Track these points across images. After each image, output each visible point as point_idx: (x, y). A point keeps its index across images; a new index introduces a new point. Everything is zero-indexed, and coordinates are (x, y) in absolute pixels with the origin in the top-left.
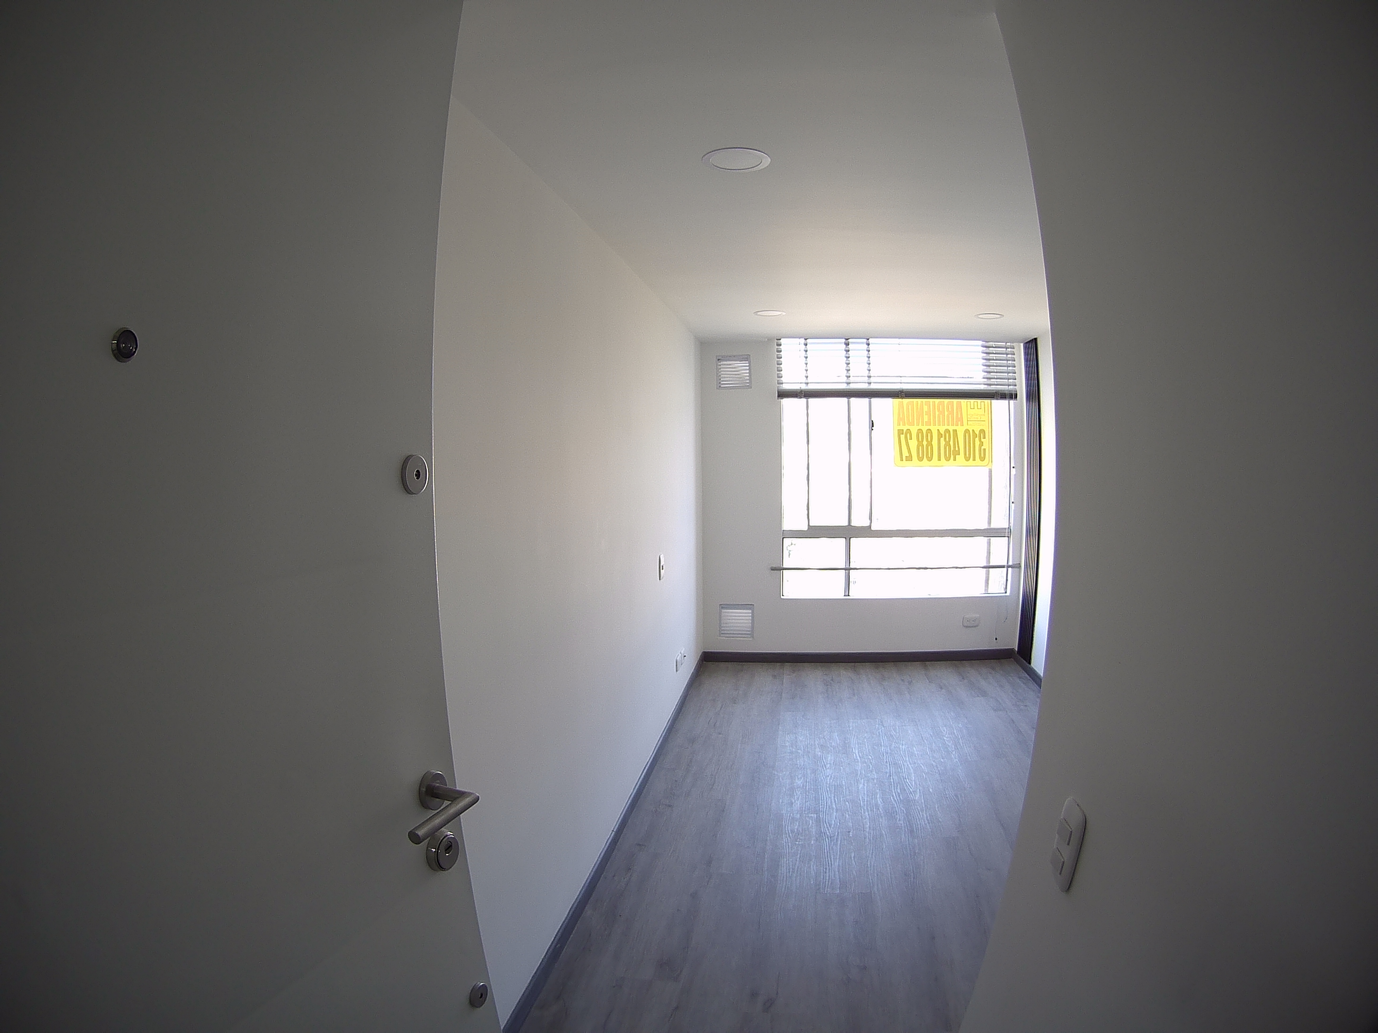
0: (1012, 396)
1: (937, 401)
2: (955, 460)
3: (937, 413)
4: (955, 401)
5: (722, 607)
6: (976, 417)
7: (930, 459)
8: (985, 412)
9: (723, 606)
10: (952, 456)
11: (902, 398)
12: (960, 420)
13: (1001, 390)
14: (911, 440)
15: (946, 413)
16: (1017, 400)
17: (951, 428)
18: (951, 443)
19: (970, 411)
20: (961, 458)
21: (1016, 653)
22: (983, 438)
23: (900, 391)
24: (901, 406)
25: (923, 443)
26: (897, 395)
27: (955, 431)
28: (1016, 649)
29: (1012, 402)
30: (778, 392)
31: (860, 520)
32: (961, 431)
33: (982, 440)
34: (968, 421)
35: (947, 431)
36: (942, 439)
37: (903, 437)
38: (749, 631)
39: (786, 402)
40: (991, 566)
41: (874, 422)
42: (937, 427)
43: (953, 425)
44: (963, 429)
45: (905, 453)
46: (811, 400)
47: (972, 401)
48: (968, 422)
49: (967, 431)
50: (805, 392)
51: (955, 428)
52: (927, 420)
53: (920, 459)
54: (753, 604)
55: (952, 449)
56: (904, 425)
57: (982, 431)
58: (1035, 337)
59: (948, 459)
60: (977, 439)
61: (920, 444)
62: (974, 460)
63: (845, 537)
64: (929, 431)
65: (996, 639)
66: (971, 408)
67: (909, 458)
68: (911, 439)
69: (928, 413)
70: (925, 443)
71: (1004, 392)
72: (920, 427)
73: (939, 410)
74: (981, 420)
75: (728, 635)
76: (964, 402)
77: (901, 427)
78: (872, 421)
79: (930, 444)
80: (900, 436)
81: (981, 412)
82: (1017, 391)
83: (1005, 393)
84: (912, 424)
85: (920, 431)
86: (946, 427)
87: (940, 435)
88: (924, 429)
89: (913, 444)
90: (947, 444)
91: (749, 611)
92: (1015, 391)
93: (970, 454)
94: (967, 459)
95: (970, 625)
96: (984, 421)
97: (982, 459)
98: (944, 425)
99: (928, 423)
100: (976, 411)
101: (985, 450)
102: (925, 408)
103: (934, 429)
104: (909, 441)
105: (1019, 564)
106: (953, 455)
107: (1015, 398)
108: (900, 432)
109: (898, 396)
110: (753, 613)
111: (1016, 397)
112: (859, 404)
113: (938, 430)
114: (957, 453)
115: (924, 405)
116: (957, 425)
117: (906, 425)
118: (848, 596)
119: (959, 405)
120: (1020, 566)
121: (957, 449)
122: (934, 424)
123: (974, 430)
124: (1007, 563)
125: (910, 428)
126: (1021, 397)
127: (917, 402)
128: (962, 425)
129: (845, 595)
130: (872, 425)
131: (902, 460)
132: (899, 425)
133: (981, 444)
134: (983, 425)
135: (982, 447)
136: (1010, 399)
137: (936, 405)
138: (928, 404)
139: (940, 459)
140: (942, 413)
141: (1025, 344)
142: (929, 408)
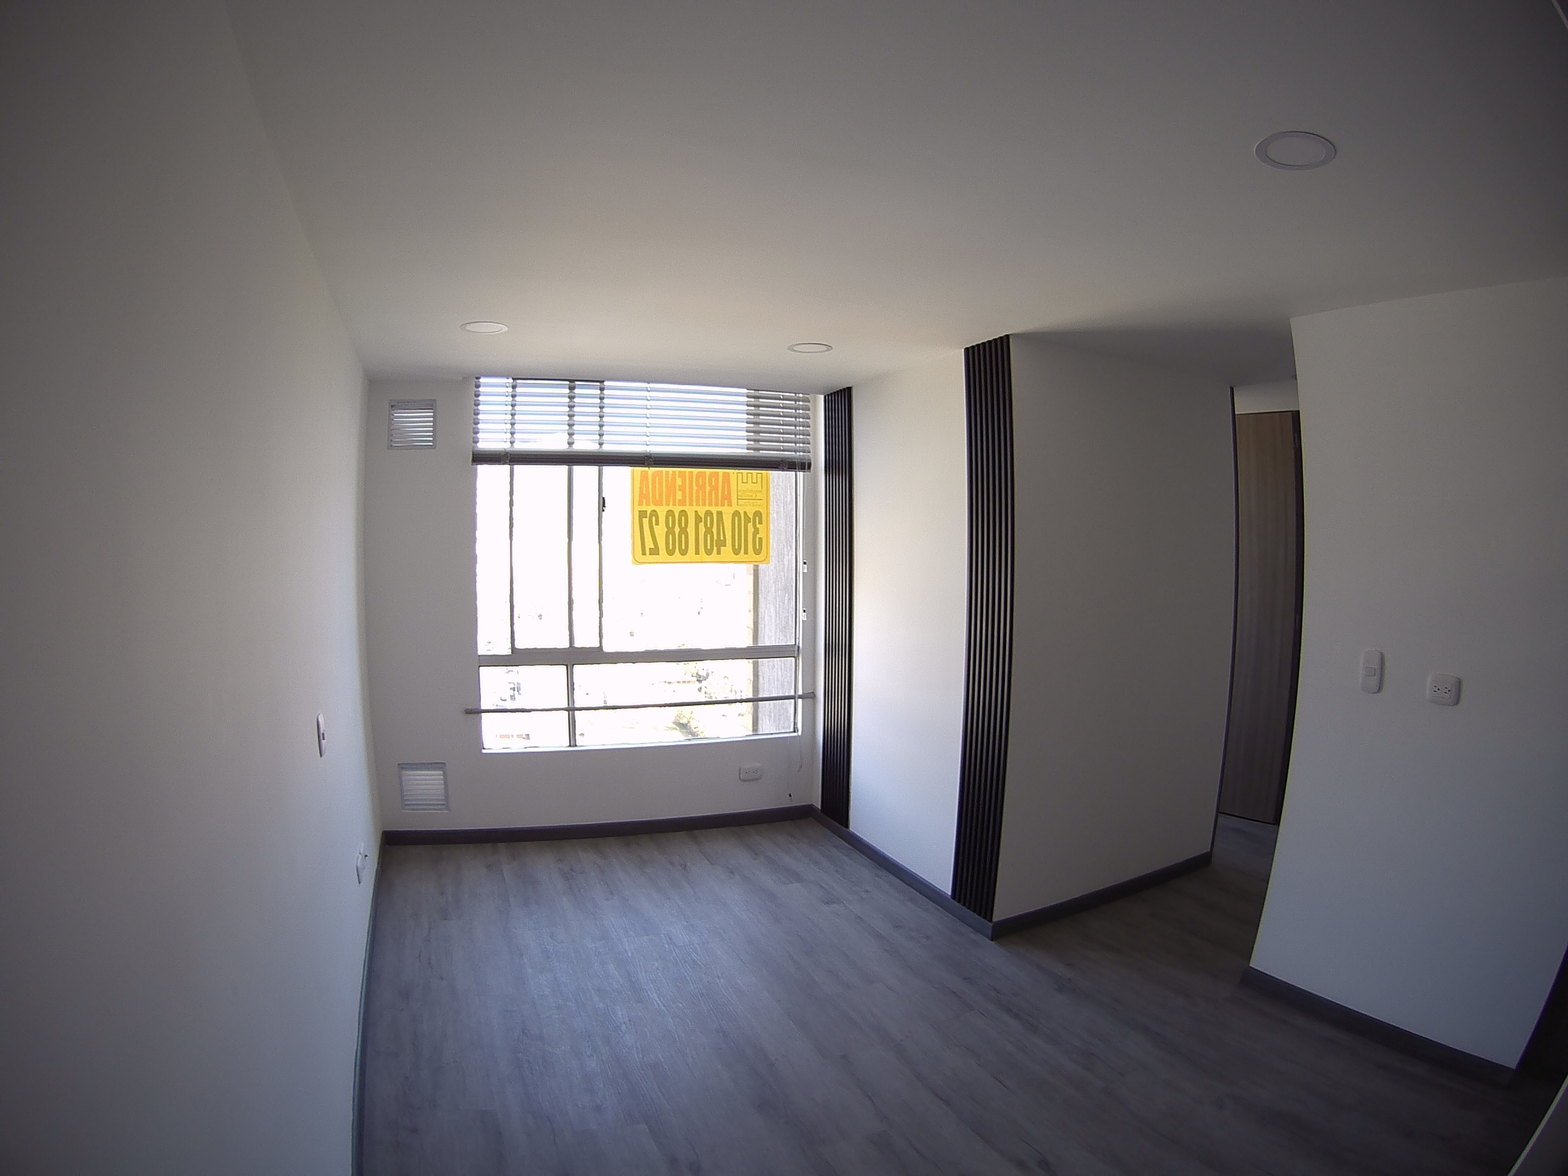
0: (804, 466)
1: (695, 471)
2: (719, 553)
3: (695, 488)
4: (721, 471)
5: (402, 768)
6: (750, 494)
7: (684, 552)
8: (762, 488)
9: (404, 766)
10: (715, 548)
11: (649, 466)
12: (727, 498)
13: (788, 458)
14: (657, 526)
15: (708, 488)
16: (810, 472)
17: (714, 510)
18: (714, 530)
19: (742, 487)
20: (727, 550)
21: (820, 811)
22: (759, 523)
23: (647, 456)
24: (644, 477)
25: (675, 530)
26: (642, 462)
27: (720, 514)
28: (820, 808)
29: (801, 474)
30: (472, 455)
31: (586, 639)
32: (728, 512)
33: (758, 526)
34: (738, 499)
35: (709, 513)
36: (702, 525)
37: (646, 521)
38: (441, 800)
39: (483, 469)
40: (760, 698)
41: (605, 499)
42: (695, 508)
43: (716, 505)
44: (731, 510)
45: (649, 544)
46: (518, 468)
47: (745, 471)
48: (739, 501)
49: (736, 514)
50: (511, 455)
51: (720, 509)
52: (680, 498)
53: (671, 553)
54: (445, 761)
55: (715, 538)
56: (648, 504)
57: (758, 514)
58: (850, 386)
59: (709, 552)
60: (750, 525)
61: (670, 531)
62: (746, 553)
63: (566, 664)
64: (683, 513)
65: (790, 796)
66: (743, 482)
67: (655, 551)
68: (657, 524)
69: (682, 488)
70: (677, 530)
71: (794, 460)
72: (671, 507)
73: (697, 485)
74: (757, 498)
75: (414, 807)
76: (732, 473)
77: (644, 508)
78: (604, 498)
79: (684, 531)
80: (642, 520)
81: (757, 487)
82: (810, 460)
83: (795, 462)
84: (659, 503)
85: (670, 513)
86: (707, 508)
87: (698, 519)
88: (677, 510)
89: (660, 530)
90: (709, 531)
91: (440, 772)
92: (808, 460)
93: (740, 545)
94: (736, 552)
95: (750, 778)
96: (761, 500)
97: (757, 552)
98: (705, 505)
99: (682, 502)
100: (750, 486)
101: (761, 539)
102: (679, 481)
103: (691, 511)
104: (654, 526)
105: (813, 693)
106: (716, 546)
107: (808, 469)
108: (642, 514)
109: (644, 464)
110: (445, 774)
111: (809, 467)
112: (585, 474)
113: (696, 512)
114: (721, 543)
115: (677, 477)
116: (723, 505)
117: (652, 504)
118: (573, 746)
119: (727, 478)
120: (815, 696)
121: (722, 538)
122: (691, 504)
123: (745, 513)
124: (795, 693)
125: (658, 509)
126: (814, 468)
127: (667, 473)
128: (730, 505)
129: (570, 746)
130: (602, 504)
131: (644, 553)
132: (641, 504)
133: (756, 531)
134: (759, 505)
135: (758, 535)
136: (800, 470)
137: (694, 477)
138: (682, 475)
139: (697, 553)
140: (702, 488)
141: (828, 395)
142: (684, 481)
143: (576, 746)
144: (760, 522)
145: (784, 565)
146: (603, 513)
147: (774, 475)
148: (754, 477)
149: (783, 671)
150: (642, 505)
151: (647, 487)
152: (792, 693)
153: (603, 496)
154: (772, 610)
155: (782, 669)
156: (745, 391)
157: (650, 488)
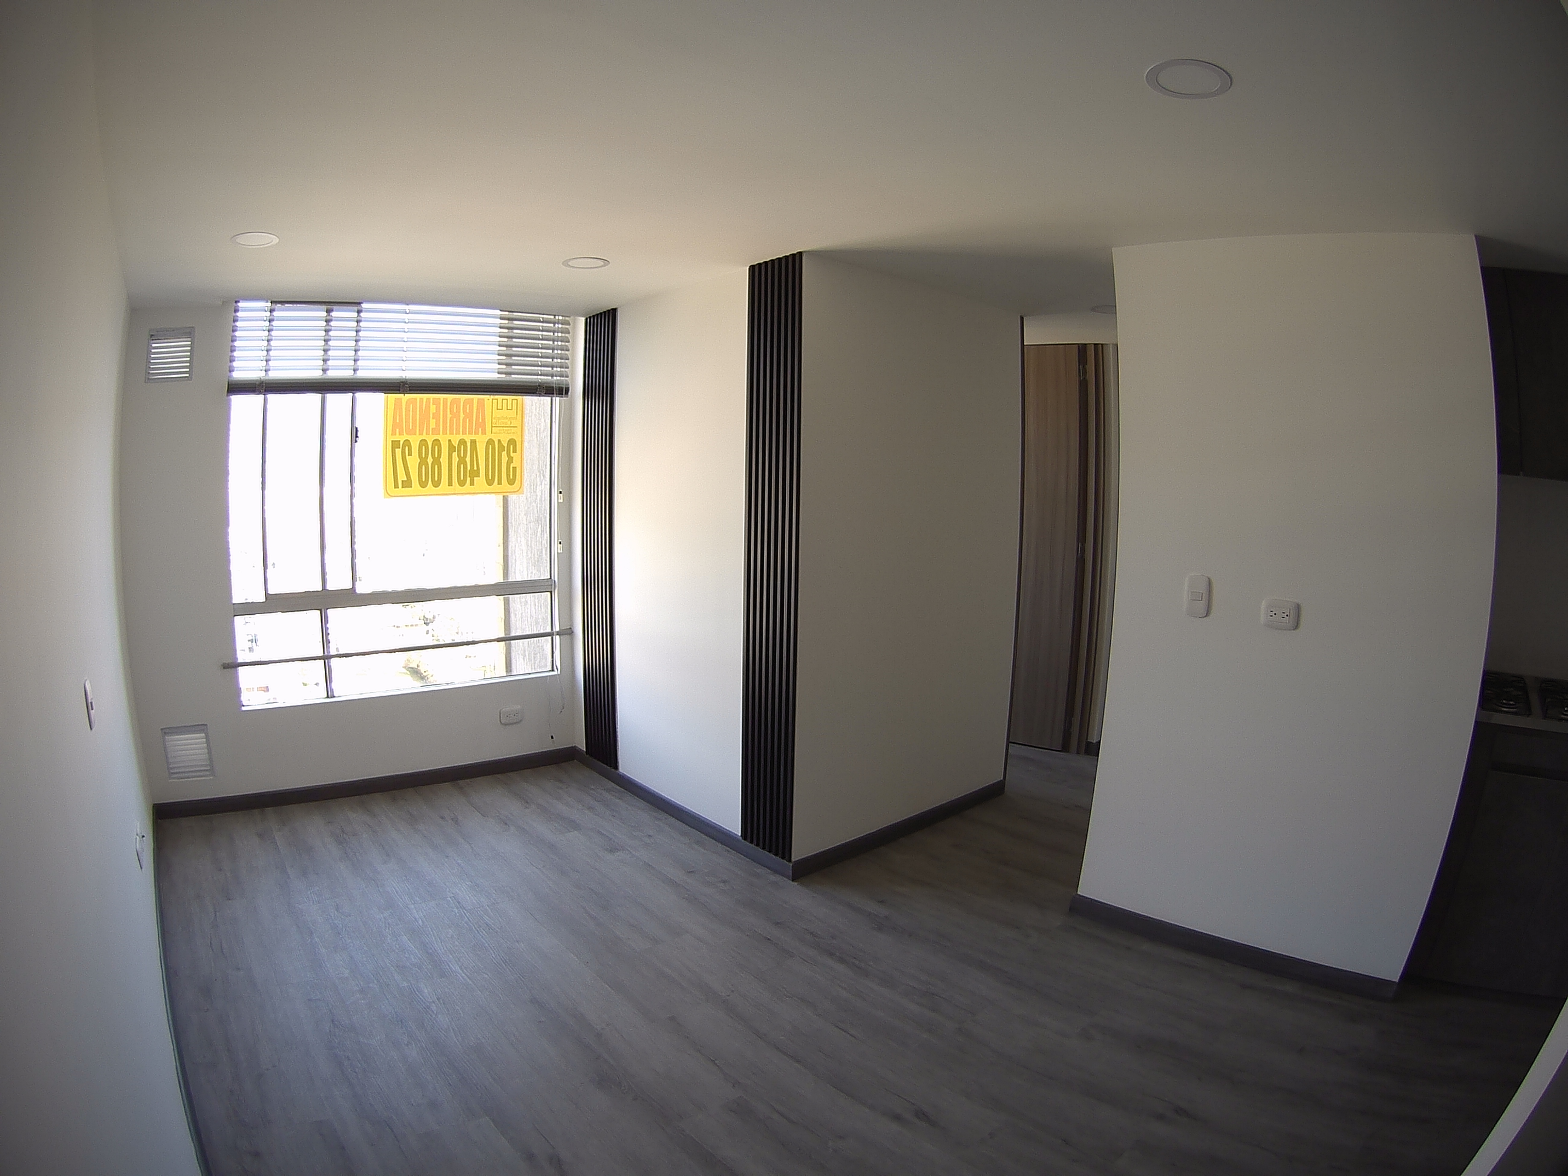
0: (562, 391)
1: (450, 397)
2: (472, 484)
3: (449, 416)
4: (475, 397)
5: (165, 733)
6: (505, 421)
7: (436, 484)
8: (517, 414)
9: (167, 731)
10: (468, 479)
11: (404, 392)
12: (481, 426)
13: (547, 383)
14: (410, 457)
15: (462, 416)
16: (567, 397)
17: (468, 438)
18: (468, 459)
19: (497, 413)
20: (480, 480)
21: (585, 753)
22: (513, 452)
23: (402, 382)
25: (428, 460)
26: (397, 388)
27: (473, 442)
28: (585, 750)
29: (557, 400)
30: (228, 385)
31: (338, 581)
32: (481, 441)
33: (512, 454)
34: (492, 427)
35: (462, 442)
36: (455, 454)
37: (398, 451)
38: (206, 766)
39: (237, 400)
40: (513, 637)
41: (358, 429)
42: (449, 437)
43: (470, 433)
44: (486, 438)
45: (402, 476)
46: (271, 397)
47: (500, 397)
48: (493, 428)
49: (490, 442)
50: (266, 383)
51: (473, 437)
52: (434, 427)
53: (423, 485)
54: (205, 723)
55: (469, 468)
56: (401, 433)
57: (512, 442)
58: (614, 307)
59: (462, 484)
60: (504, 454)
61: (423, 462)
62: (500, 483)
63: (320, 608)
64: (437, 442)
65: (552, 737)
66: (498, 409)
67: (407, 484)
68: (410, 454)
69: (436, 416)
70: (430, 460)
71: (552, 385)
72: (424, 436)
73: (451, 413)
74: (512, 425)
75: (181, 775)
76: (487, 398)
77: (397, 438)
78: (357, 428)
79: (437, 461)
80: (395, 451)
81: (512, 414)
82: (568, 385)
83: (553, 387)
84: (411, 432)
85: (423, 442)
86: (461, 436)
87: (451, 449)
88: (430, 439)
89: (413, 461)
90: (462, 461)
91: (201, 735)
92: (566, 385)
93: (493, 475)
94: (490, 482)
95: (510, 722)
96: (516, 427)
97: (511, 482)
98: (459, 434)
99: (436, 431)
100: (504, 413)
101: (515, 468)
102: (433, 408)
103: (444, 439)
104: (407, 457)
105: (570, 628)
106: (469, 477)
107: (565, 394)
108: (395, 444)
109: (399, 391)
110: (207, 737)
111: (567, 393)
112: (338, 402)
113: (450, 441)
114: (475, 473)
115: (431, 404)
116: (477, 433)
117: (405, 434)
118: (331, 697)
119: (481, 404)
120: (573, 632)
121: (475, 468)
122: (445, 433)
123: (499, 441)
124: (552, 630)
125: (410, 438)
126: (572, 392)
127: (421, 399)
128: (484, 433)
129: (328, 697)
130: (355, 434)
131: (396, 486)
132: (394, 433)
133: (510, 460)
134: (513, 433)
135: (512, 464)
136: (558, 395)
137: (449, 404)
138: (436, 402)
139: (450, 484)
140: (456, 415)
141: (590, 317)
142: (438, 408)
143: (334, 697)
144: (515, 451)
145: (536, 496)
146: (356, 444)
147: (529, 401)
148: (509, 402)
149: (537, 607)
150: (395, 434)
151: (401, 416)
152: (549, 630)
153: (357, 427)
154: (524, 542)
155: (535, 605)
156: (498, 312)
157: (404, 416)
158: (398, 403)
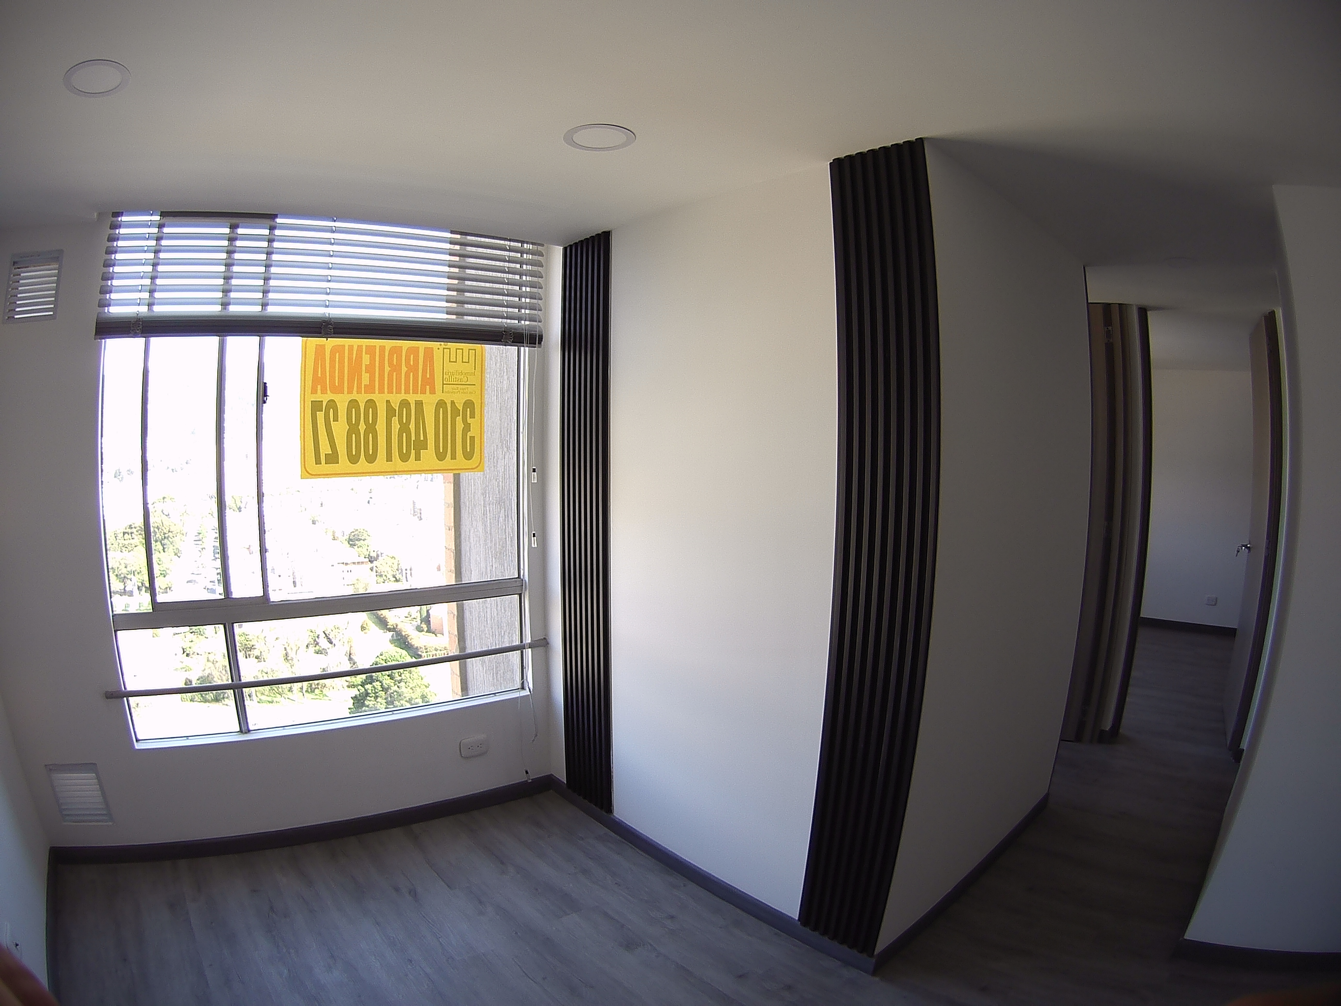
0: (534, 339)
1: (388, 344)
2: (418, 458)
3: (387, 369)
4: (422, 345)
6: (460, 377)
7: (371, 459)
8: (475, 369)
10: (413, 452)
11: (327, 336)
12: (429, 383)
13: (511, 328)
14: (336, 422)
15: (404, 369)
16: (541, 347)
17: (412, 398)
18: (412, 426)
19: (449, 367)
20: (429, 454)
21: (565, 785)
22: (471, 417)
23: (324, 322)
24: (319, 354)
25: (360, 427)
26: (318, 330)
27: (419, 404)
28: (564, 781)
29: (525, 351)
30: (99, 324)
31: (244, 586)
32: (429, 402)
33: (469, 421)
34: (443, 384)
35: (405, 404)
36: (395, 420)
37: (320, 415)
41: (267, 386)
42: (386, 396)
43: (415, 392)
44: (434, 399)
45: (325, 449)
46: (155, 340)
47: (453, 346)
48: (444, 386)
49: (441, 404)
51: (419, 397)
52: (367, 383)
53: (353, 459)
55: (413, 438)
56: (324, 391)
57: (469, 404)
58: (607, 230)
59: (404, 458)
60: (459, 419)
61: (353, 429)
62: (454, 457)
63: (224, 621)
64: (371, 404)
66: (450, 360)
67: (333, 458)
68: (336, 419)
69: (370, 369)
70: (362, 427)
71: (521, 331)
72: (354, 396)
73: (390, 364)
74: (468, 383)
76: (436, 346)
77: (319, 397)
78: (265, 384)
79: (371, 429)
80: (315, 415)
81: (468, 368)
82: (542, 332)
83: (522, 333)
84: (338, 390)
85: (353, 404)
86: (403, 396)
87: (390, 412)
88: (362, 399)
89: (340, 429)
90: (404, 428)
92: (539, 332)
93: (445, 447)
94: (441, 456)
95: (473, 754)
96: (474, 385)
97: (468, 456)
98: (400, 393)
99: (370, 389)
100: (459, 366)
101: (472, 438)
102: (366, 360)
103: (380, 400)
104: (332, 423)
105: (547, 640)
106: (414, 449)
107: (538, 343)
108: (316, 406)
109: (320, 333)
111: (540, 341)
112: (241, 347)
113: (388, 402)
114: (421, 445)
115: (364, 353)
116: (423, 392)
117: (328, 392)
118: (245, 734)
119: (429, 354)
120: (550, 645)
121: (422, 439)
122: (381, 391)
123: (453, 402)
124: (522, 641)
125: (336, 398)
126: (544, 342)
127: (351, 348)
128: (433, 391)
129: (240, 734)
130: (263, 393)
131: (318, 462)
132: (314, 391)
133: (467, 427)
134: (471, 393)
135: (469, 433)
136: (528, 345)
137: (387, 354)
138: (371, 351)
139: (389, 458)
140: (396, 368)
141: (570, 246)
142: (372, 359)
143: (248, 733)
144: (473, 416)
145: (498, 471)
146: (264, 405)
147: (491, 350)
148: (466, 354)
150: (316, 393)
151: (323, 368)
152: (517, 642)
153: (265, 382)
154: (480, 529)
156: (448, 235)
157: (328, 369)
158: (320, 350)
